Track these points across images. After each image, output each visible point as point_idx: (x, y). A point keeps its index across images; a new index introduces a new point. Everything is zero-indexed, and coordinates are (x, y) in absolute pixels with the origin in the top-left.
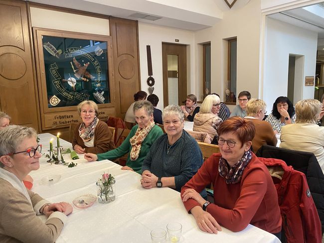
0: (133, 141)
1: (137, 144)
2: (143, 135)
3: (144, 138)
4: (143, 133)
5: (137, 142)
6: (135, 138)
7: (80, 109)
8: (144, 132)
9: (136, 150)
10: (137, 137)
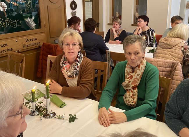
0: (127, 86)
1: (134, 88)
2: (138, 77)
3: (140, 80)
4: (138, 75)
5: (132, 86)
6: (130, 82)
7: (62, 42)
8: (138, 73)
9: (133, 95)
10: (132, 80)
